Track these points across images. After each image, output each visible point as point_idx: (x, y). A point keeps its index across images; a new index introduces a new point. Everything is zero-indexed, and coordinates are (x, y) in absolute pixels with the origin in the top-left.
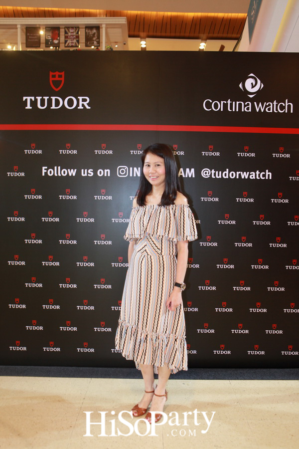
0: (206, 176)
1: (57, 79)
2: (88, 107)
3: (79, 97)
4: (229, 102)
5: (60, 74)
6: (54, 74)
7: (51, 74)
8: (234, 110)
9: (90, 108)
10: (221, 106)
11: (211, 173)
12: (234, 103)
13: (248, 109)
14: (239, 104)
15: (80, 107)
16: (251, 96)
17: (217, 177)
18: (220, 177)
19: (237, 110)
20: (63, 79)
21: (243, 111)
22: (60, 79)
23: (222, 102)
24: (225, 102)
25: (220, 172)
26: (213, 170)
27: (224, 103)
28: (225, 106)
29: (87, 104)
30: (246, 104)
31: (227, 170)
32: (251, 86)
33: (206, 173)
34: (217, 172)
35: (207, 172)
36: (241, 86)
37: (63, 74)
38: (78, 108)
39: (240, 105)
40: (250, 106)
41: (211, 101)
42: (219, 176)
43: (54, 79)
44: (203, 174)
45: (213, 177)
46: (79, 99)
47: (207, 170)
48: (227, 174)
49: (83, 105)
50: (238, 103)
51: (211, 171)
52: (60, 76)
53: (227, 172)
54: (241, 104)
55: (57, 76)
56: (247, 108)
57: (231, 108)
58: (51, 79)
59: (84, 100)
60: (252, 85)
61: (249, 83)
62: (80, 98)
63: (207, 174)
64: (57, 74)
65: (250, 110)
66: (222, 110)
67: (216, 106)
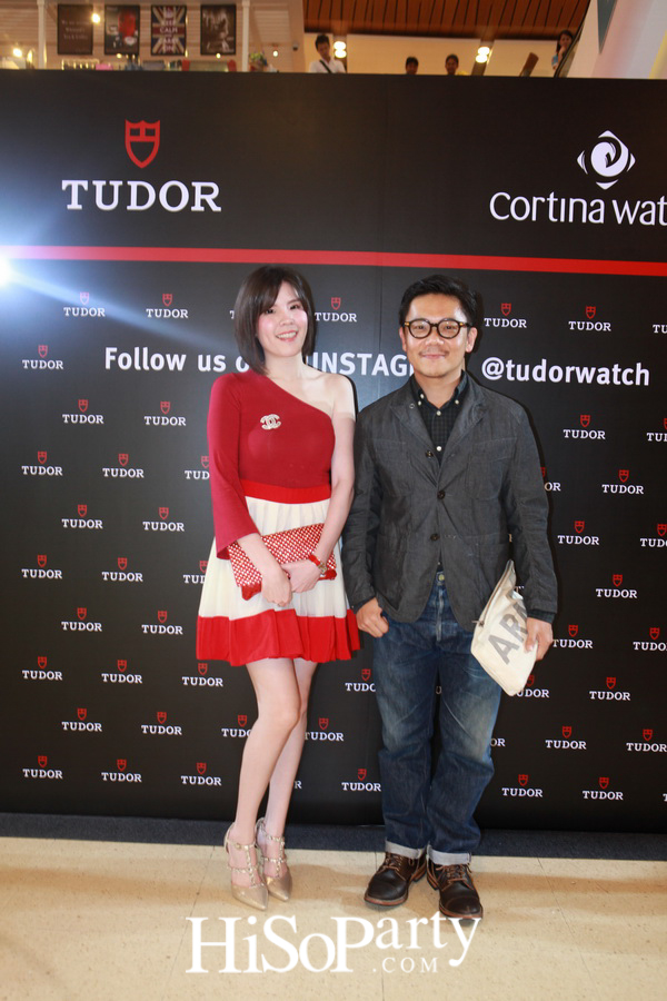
0: (494, 375)
1: (143, 138)
2: (215, 208)
3: (193, 184)
4: (552, 199)
5: (150, 126)
6: (135, 126)
7: (129, 126)
8: (562, 219)
9: (219, 209)
10: (531, 210)
11: (506, 369)
12: (563, 201)
13: (597, 216)
14: (575, 204)
15: (198, 207)
16: (605, 186)
18: (526, 378)
19: (571, 220)
20: (156, 139)
21: (584, 220)
22: (150, 139)
23: (535, 200)
24: (543, 200)
25: (527, 367)
26: (510, 362)
27: (539, 202)
28: (543, 208)
29: (214, 200)
30: (592, 204)
31: (544, 361)
32: (604, 162)
33: (493, 369)
34: (519, 367)
35: (497, 366)
36: (580, 160)
37: (156, 126)
38: (193, 209)
39: (578, 207)
40: (602, 210)
41: (508, 197)
42: (523, 375)
43: (135, 139)
44: (487, 372)
45: (510, 378)
46: (194, 188)
47: (496, 362)
48: (542, 372)
49: (204, 203)
50: (572, 201)
51: (505, 363)
52: (150, 133)
53: (543, 367)
54: (581, 204)
55: (143, 132)
56: (594, 214)
57: (557, 215)
58: (129, 139)
59: (207, 191)
60: (607, 159)
61: (600, 152)
62: (198, 186)
63: (496, 372)
64: (143, 126)
65: (601, 220)
66: (534, 218)
67: (520, 209)
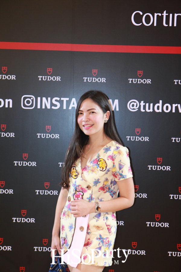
0: (134, 109)
11: (140, 106)
17: (147, 110)
18: (151, 110)
25: (152, 105)
26: (142, 102)
27: (158, 16)
28: (160, 19)
31: (161, 101)
33: (133, 106)
34: (147, 105)
35: (135, 104)
42: (149, 109)
44: (130, 107)
45: (142, 110)
47: (135, 102)
48: (160, 107)
51: (140, 103)
53: (160, 104)
63: (135, 107)
66: (155, 25)
67: (148, 20)
